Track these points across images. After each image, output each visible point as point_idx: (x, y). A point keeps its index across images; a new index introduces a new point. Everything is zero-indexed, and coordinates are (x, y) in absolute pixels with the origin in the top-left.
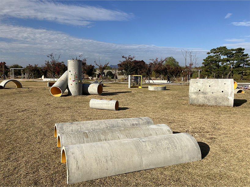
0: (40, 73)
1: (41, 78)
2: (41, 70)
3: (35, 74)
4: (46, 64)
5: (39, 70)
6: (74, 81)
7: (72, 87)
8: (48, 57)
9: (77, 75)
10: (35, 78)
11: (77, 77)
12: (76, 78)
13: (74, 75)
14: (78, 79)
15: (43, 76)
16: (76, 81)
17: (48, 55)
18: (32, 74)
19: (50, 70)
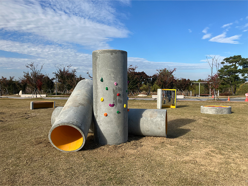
0: (17, 88)
1: (17, 94)
2: (19, 84)
3: (10, 89)
4: (25, 76)
5: (15, 84)
6: (113, 105)
7: (108, 122)
8: (28, 67)
9: (120, 89)
10: (10, 94)
11: (119, 95)
12: (118, 98)
13: (114, 91)
14: (122, 99)
15: (21, 92)
16: (119, 105)
17: (27, 65)
18: (5, 89)
19: (31, 84)
